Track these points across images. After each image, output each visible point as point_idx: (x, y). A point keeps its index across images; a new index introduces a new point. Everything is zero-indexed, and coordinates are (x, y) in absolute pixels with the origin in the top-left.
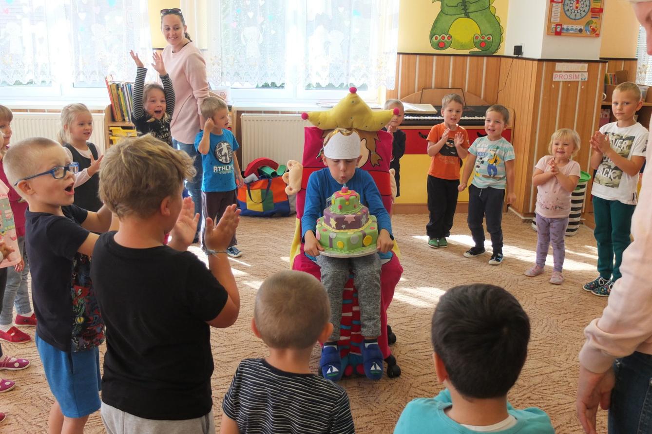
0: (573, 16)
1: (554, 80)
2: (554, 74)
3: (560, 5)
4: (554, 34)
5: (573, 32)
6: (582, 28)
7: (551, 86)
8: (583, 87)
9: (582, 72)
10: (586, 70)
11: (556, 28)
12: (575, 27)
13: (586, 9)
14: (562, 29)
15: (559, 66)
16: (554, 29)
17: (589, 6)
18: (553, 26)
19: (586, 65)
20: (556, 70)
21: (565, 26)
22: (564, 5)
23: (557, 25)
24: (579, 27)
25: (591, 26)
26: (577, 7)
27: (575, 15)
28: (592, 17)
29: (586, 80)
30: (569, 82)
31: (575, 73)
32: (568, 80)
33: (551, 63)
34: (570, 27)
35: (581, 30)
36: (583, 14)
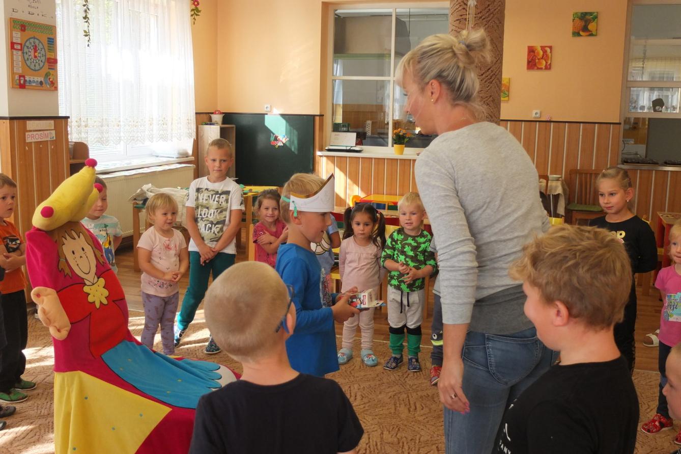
0: (32, 67)
1: (27, 141)
2: (27, 134)
3: (20, 53)
4: (18, 86)
5: (34, 84)
6: (43, 80)
7: (25, 148)
8: (52, 147)
9: (49, 130)
10: (53, 128)
11: (20, 80)
12: (36, 79)
13: (43, 59)
14: (25, 81)
15: (31, 125)
16: (18, 81)
17: (45, 56)
18: (17, 77)
19: (52, 122)
20: (28, 129)
21: (27, 78)
22: (23, 53)
23: (20, 76)
24: (39, 79)
25: (50, 79)
26: (35, 57)
27: (35, 65)
28: (49, 69)
29: (54, 138)
30: (40, 142)
31: (45, 132)
32: (39, 140)
33: (21, 121)
34: (32, 80)
35: (41, 83)
36: (42, 64)
